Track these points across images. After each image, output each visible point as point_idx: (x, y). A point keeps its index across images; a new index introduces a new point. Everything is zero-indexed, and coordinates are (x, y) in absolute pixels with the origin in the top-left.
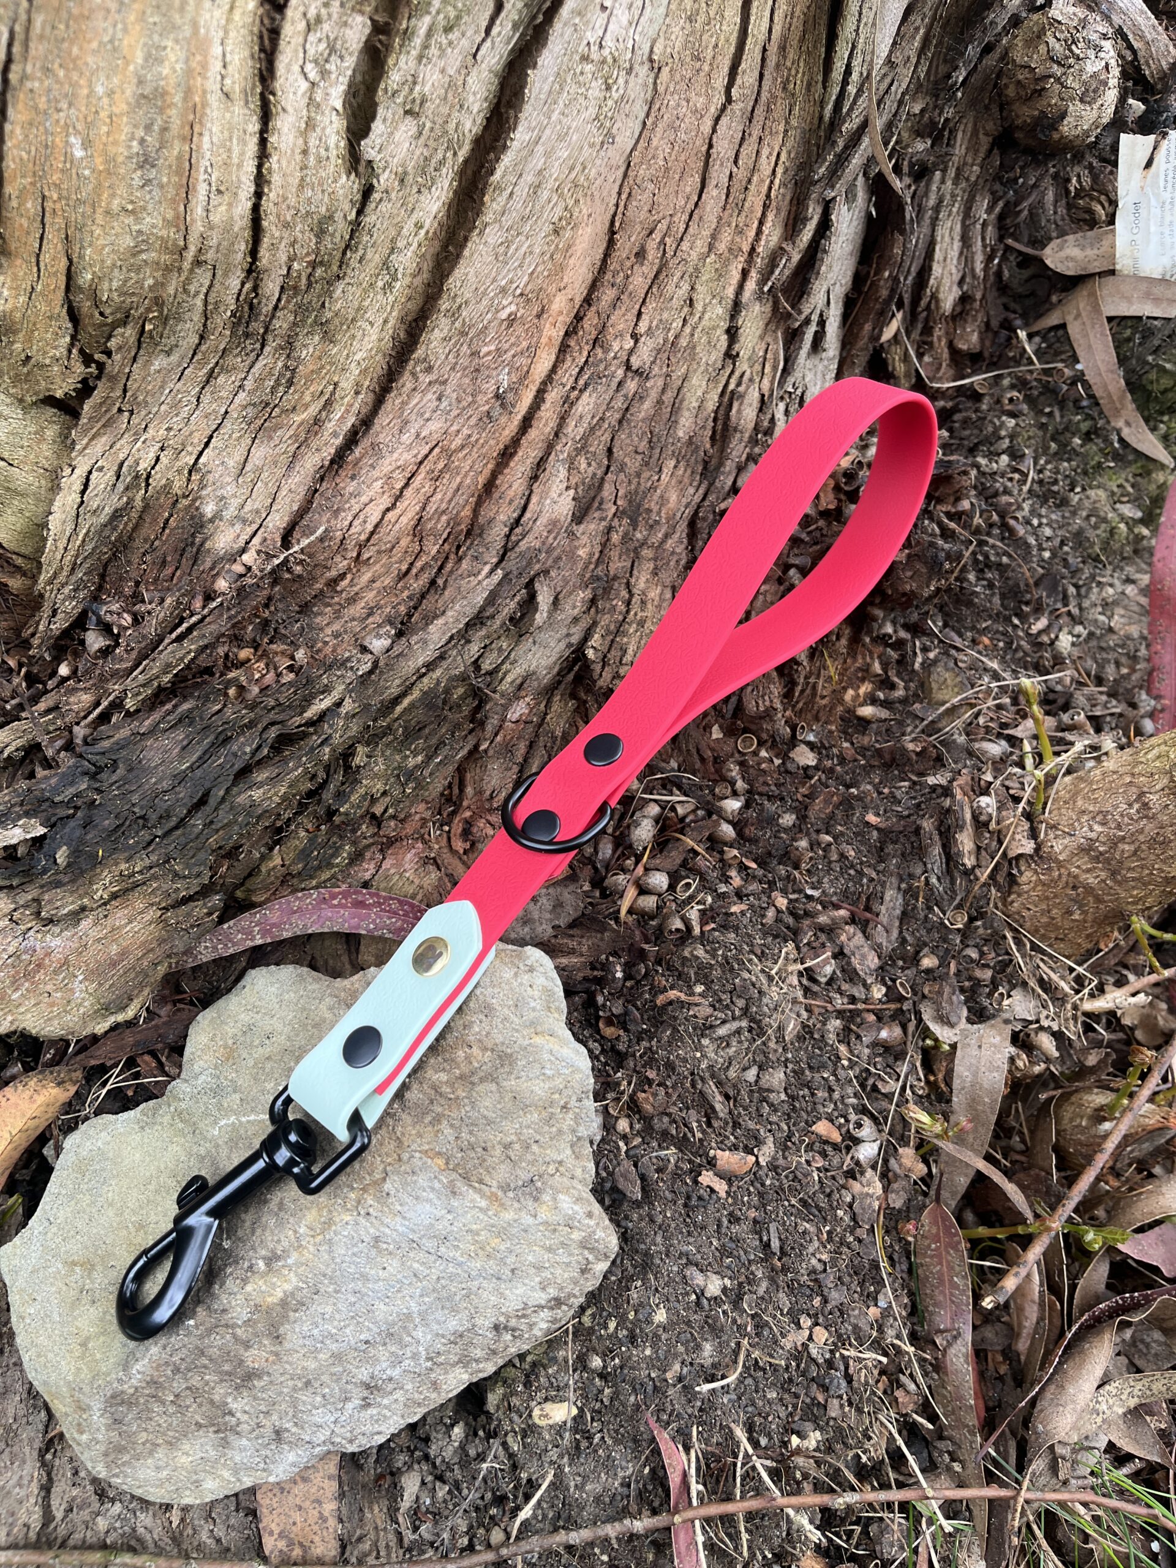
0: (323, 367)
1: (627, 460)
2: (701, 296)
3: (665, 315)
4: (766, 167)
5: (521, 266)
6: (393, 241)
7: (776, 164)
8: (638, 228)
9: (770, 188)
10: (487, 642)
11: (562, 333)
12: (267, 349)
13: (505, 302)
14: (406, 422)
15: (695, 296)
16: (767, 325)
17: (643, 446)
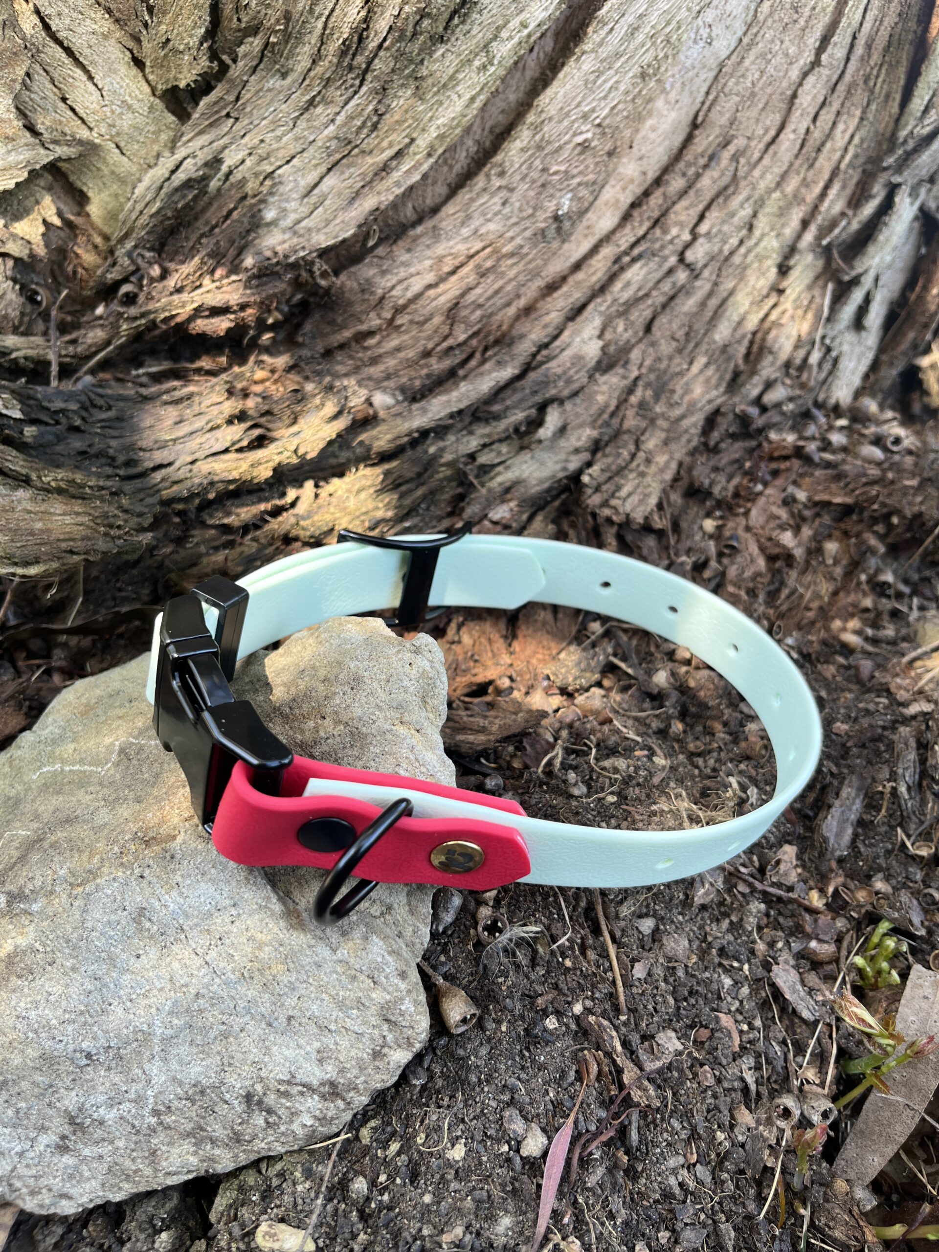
0: (405, 121)
1: (663, 341)
2: (762, 224)
3: (725, 228)
4: (840, 138)
5: (605, 98)
6: (499, 29)
7: (849, 143)
8: (717, 131)
9: (840, 162)
10: (487, 440)
11: (629, 201)
12: (364, 89)
13: (583, 128)
14: (469, 217)
15: (755, 223)
16: (817, 278)
17: (680, 334)
